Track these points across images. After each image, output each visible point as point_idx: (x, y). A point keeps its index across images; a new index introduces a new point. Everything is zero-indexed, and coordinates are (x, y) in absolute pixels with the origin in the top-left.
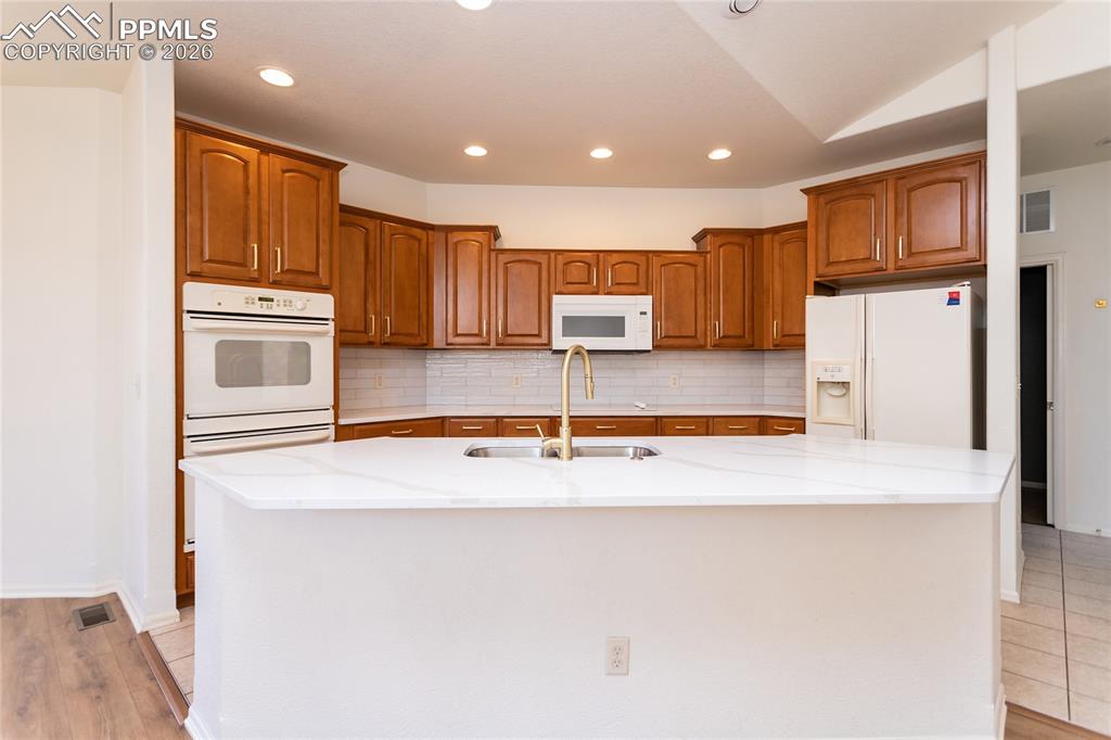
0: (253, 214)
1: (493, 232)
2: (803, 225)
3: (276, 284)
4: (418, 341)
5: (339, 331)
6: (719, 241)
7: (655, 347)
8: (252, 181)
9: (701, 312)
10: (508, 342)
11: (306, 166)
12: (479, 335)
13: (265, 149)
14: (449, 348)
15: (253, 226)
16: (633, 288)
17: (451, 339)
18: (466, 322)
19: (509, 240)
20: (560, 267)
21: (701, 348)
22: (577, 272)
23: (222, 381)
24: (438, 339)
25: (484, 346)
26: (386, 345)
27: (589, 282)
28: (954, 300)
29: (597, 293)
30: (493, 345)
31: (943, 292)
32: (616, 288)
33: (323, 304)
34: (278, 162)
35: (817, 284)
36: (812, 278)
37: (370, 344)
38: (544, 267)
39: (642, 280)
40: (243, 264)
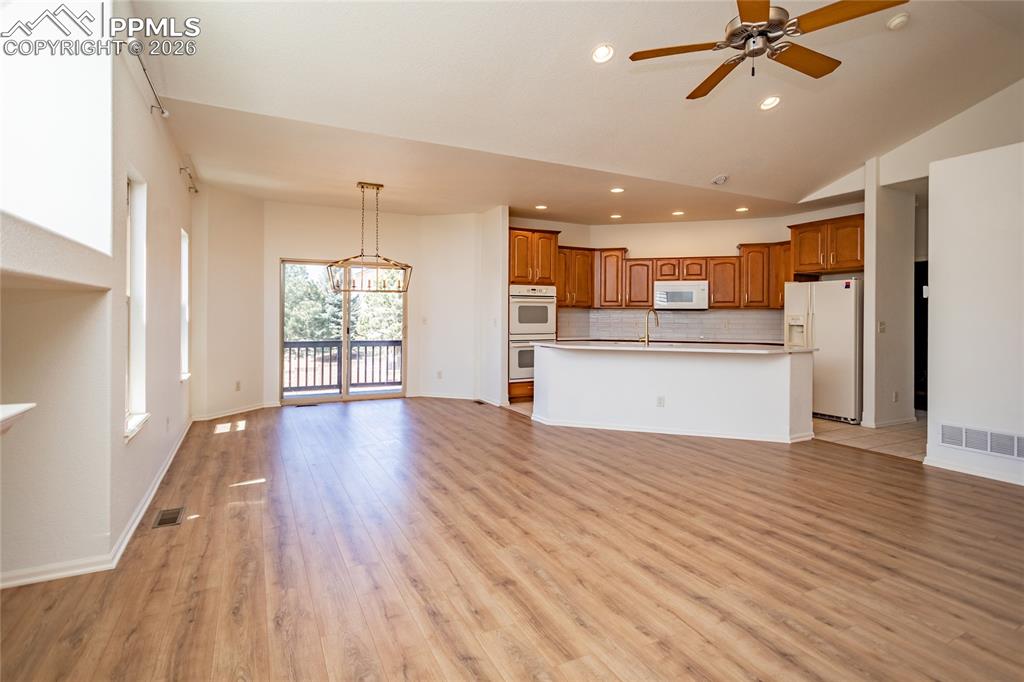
0: (529, 258)
1: (624, 250)
2: (788, 243)
3: (537, 284)
4: (586, 305)
5: (558, 301)
6: (748, 250)
7: (710, 307)
8: (529, 245)
9: (737, 289)
10: (631, 305)
11: (547, 235)
12: (617, 301)
13: (534, 231)
14: (602, 308)
15: (529, 262)
16: (697, 277)
17: (603, 304)
18: (611, 295)
19: (632, 255)
20: (659, 268)
21: (738, 308)
22: (667, 270)
23: (521, 321)
24: (597, 304)
25: (619, 307)
26: (573, 306)
27: (674, 274)
28: (848, 286)
29: (678, 280)
30: (624, 306)
31: (843, 282)
32: (688, 277)
33: (552, 291)
34: (536, 235)
35: (795, 275)
36: (793, 273)
37: (567, 306)
38: (650, 268)
39: (704, 273)
40: (527, 277)
